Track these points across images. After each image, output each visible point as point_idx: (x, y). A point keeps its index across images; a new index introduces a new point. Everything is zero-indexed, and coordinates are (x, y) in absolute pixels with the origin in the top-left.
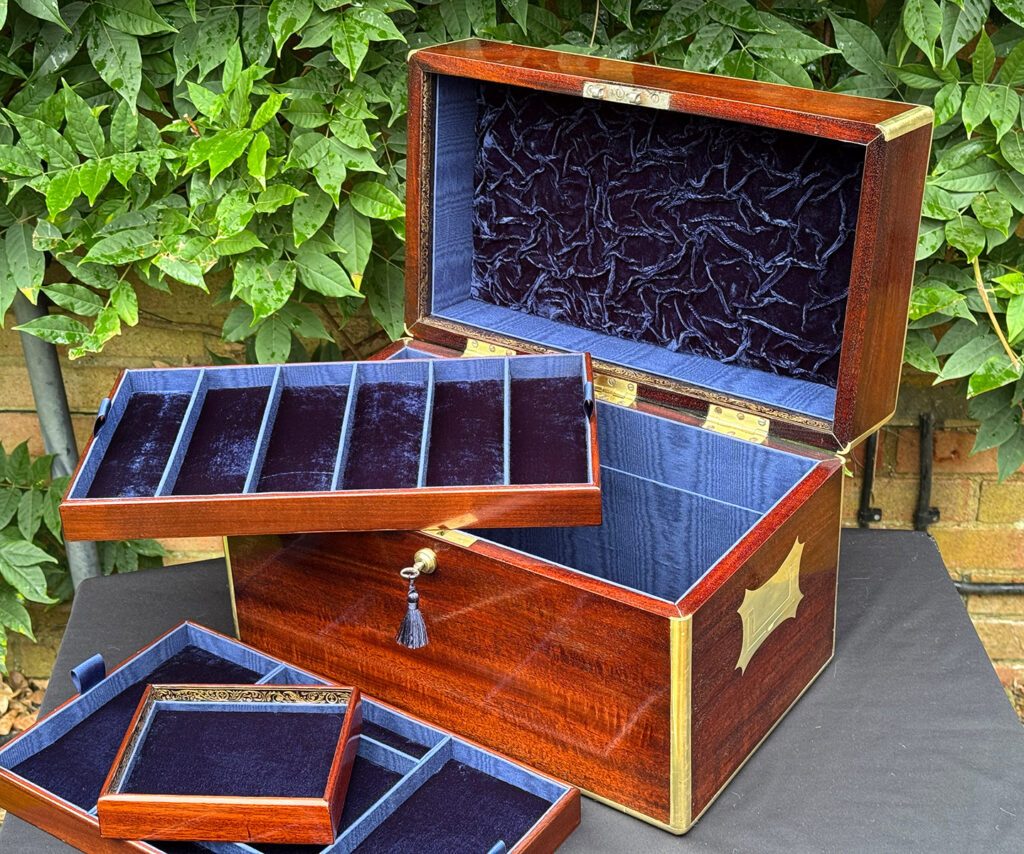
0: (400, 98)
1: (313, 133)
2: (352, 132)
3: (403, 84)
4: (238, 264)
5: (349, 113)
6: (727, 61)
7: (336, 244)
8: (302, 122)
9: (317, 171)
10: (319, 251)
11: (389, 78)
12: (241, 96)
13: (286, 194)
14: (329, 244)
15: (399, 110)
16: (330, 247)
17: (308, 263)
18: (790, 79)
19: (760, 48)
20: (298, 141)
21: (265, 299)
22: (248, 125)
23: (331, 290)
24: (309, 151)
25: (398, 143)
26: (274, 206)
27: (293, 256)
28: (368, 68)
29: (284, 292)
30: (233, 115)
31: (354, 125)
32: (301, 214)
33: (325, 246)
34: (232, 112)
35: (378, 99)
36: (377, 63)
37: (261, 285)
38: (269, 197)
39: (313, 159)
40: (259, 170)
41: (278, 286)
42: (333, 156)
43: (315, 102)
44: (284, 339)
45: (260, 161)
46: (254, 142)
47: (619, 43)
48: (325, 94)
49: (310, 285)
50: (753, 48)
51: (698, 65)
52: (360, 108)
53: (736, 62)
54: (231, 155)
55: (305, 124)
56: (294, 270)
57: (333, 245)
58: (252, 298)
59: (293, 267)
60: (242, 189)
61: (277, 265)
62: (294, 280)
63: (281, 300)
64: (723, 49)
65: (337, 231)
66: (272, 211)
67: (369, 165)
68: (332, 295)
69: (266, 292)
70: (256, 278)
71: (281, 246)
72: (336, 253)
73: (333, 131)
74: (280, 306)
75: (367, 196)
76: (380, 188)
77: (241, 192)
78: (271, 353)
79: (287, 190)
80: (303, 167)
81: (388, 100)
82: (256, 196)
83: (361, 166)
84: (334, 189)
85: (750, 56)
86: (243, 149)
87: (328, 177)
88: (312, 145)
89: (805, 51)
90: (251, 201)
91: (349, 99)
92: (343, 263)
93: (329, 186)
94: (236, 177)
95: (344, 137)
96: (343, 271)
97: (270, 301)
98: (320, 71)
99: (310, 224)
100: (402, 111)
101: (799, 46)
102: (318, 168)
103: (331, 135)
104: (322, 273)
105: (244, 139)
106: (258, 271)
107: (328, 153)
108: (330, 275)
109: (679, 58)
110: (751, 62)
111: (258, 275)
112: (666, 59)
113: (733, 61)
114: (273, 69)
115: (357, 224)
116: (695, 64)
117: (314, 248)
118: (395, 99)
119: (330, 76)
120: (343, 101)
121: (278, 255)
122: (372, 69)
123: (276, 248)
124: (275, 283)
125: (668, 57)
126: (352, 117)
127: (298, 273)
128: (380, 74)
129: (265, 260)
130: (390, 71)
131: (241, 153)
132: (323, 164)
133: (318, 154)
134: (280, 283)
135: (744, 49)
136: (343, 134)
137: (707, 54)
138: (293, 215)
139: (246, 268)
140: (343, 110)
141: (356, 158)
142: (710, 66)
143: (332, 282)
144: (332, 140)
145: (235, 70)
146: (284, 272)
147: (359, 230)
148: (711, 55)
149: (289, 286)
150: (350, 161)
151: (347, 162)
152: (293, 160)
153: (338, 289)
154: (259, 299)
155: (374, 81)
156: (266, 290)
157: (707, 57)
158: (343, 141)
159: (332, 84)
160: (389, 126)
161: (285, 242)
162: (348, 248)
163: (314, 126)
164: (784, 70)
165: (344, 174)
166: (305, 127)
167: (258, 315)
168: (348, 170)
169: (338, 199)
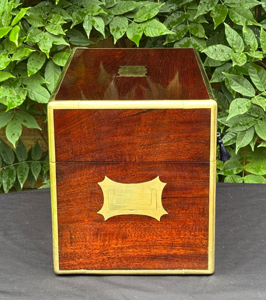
0: (76, 18)
1: (38, 30)
2: (55, 29)
3: (77, 13)
4: (1, 87)
5: (54, 22)
6: (216, 8)
7: (45, 80)
8: (34, 24)
9: (39, 44)
10: (37, 84)
11: (71, 11)
12: (7, 13)
13: (26, 52)
14: (42, 80)
15: (75, 22)
16: (42, 81)
17: (32, 89)
18: (243, 15)
19: (230, 3)
20: (31, 31)
21: (13, 102)
22: (10, 25)
23: (42, 100)
24: (36, 36)
25: (74, 41)
26: (20, 58)
27: (25, 86)
28: (62, 7)
29: (21, 99)
30: (3, 22)
31: (56, 27)
32: (31, 64)
33: (41, 81)
34: (3, 20)
35: (66, 18)
36: (66, 5)
37: (12, 96)
38: (18, 55)
39: (38, 39)
40: (15, 38)
41: (18, 97)
42: (47, 39)
43: (39, 18)
44: (19, 128)
45: (15, 35)
46: (12, 30)
47: (169, 3)
48: (44, 16)
49: (33, 98)
50: (227, 3)
51: (204, 9)
52: (59, 19)
53: (220, 8)
54: (2, 34)
55: (35, 25)
56: (26, 91)
57: (44, 81)
58: (7, 100)
59: (25, 90)
60: (6, 53)
61: (18, 89)
62: (26, 95)
63: (20, 102)
64: (214, 3)
65: (46, 74)
66: (19, 59)
67: (62, 42)
68: (42, 102)
69: (13, 99)
70: (9, 93)
71: (20, 82)
72: (45, 84)
73: (47, 29)
74: (19, 104)
75: (60, 58)
76: (66, 54)
77: (4, 54)
78: (12, 133)
79: (26, 50)
80: (33, 42)
81: (71, 18)
82: (11, 55)
83: (59, 43)
84: (47, 51)
85: (226, 6)
86: (8, 32)
87: (44, 47)
88: (37, 34)
89: (249, 4)
90: (9, 57)
91: (54, 17)
92: (48, 88)
93: (44, 50)
94: (3, 49)
95: (51, 31)
96: (48, 92)
97: (15, 103)
98: (41, 7)
99: (35, 68)
100: (77, 23)
101: (246, 2)
102: (40, 43)
103: (46, 31)
104: (38, 93)
105: (8, 29)
106: (10, 91)
107: (44, 38)
108: (42, 94)
109: (195, 8)
110: (226, 8)
111: (10, 92)
112: (190, 10)
113: (219, 8)
114: (22, 3)
115: (55, 72)
116: (202, 8)
117: (35, 82)
118: (74, 18)
119: (45, 9)
120: (51, 18)
121: (19, 85)
122: (64, 7)
123: (18, 82)
124: (17, 96)
125: (191, 8)
126: (55, 23)
127: (28, 93)
128: (67, 10)
129: (13, 86)
130: (71, 9)
131: (7, 33)
132: (42, 42)
133: (40, 38)
134: (19, 96)
135: (223, 4)
136: (51, 30)
137: (208, 5)
138: (28, 65)
139: (5, 89)
140: (51, 21)
141: (56, 40)
142: (209, 10)
143: (43, 97)
144: (46, 33)
145: (4, 6)
146: (21, 92)
147: (56, 74)
148: (209, 5)
149: (23, 97)
150: (54, 41)
151: (53, 41)
152: (29, 38)
153: (45, 100)
154: (10, 101)
155: (64, 11)
156: (13, 98)
157: (208, 6)
158: (51, 33)
159: (46, 13)
160: (71, 28)
161: (22, 80)
162: (51, 82)
163: (39, 26)
164: (240, 11)
165: (51, 45)
166: (35, 26)
167: (9, 107)
168: (53, 44)
169: (48, 54)
